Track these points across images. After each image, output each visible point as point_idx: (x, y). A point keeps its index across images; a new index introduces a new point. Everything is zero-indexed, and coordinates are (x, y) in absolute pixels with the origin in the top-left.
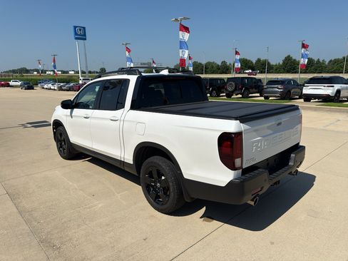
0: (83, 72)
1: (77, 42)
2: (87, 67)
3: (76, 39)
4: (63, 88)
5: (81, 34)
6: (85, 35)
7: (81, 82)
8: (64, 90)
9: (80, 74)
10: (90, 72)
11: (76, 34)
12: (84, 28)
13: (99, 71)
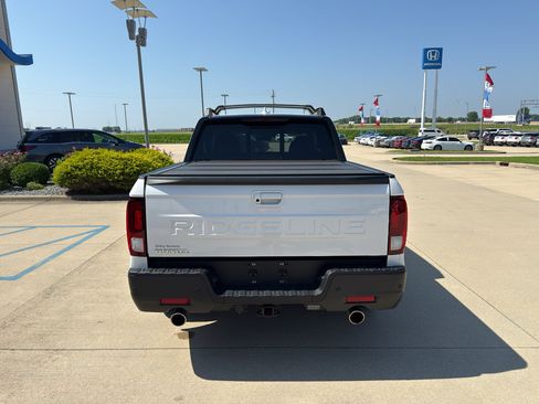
0: (427, 120)
1: (424, 73)
2: (435, 111)
3: (425, 68)
4: (381, 143)
5: (433, 60)
6: (440, 60)
7: (420, 134)
8: (383, 147)
9: (422, 124)
10: (439, 120)
11: (425, 60)
12: (440, 50)
13: (465, 116)
